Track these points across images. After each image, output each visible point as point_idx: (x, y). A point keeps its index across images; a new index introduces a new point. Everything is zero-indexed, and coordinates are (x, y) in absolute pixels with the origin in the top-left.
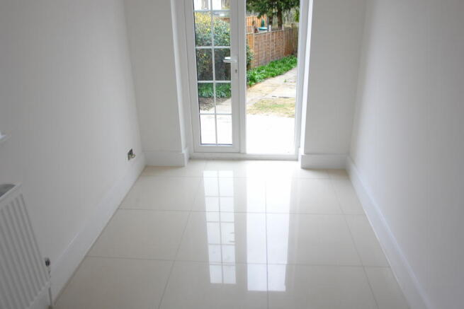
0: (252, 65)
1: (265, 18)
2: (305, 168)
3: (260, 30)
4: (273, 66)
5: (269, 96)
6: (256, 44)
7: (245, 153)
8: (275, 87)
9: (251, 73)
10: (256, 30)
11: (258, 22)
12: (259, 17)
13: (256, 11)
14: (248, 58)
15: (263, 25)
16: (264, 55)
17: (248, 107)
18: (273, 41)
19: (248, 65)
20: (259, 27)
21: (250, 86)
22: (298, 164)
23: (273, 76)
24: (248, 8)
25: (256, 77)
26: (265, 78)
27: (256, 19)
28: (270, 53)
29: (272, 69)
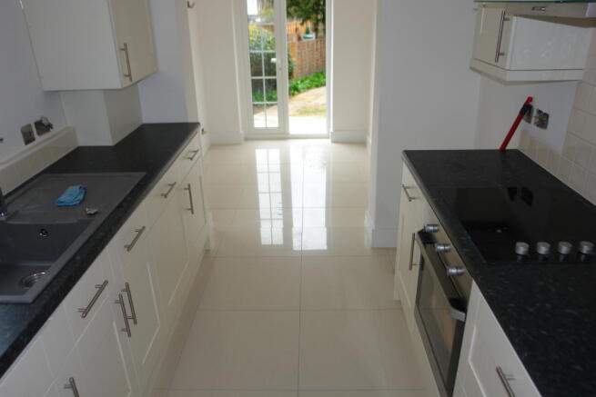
0: (295, 74)
1: (309, 24)
2: (334, 142)
3: (305, 38)
4: (318, 77)
5: (313, 103)
6: (299, 53)
7: (288, 134)
8: (318, 96)
9: (294, 82)
10: (299, 39)
11: (302, 29)
12: (302, 24)
13: (299, 17)
14: (289, 67)
15: (307, 32)
16: (308, 65)
17: (290, 113)
18: (317, 50)
19: (291, 74)
20: (302, 35)
21: (293, 95)
22: (329, 141)
23: (317, 86)
24: (289, 14)
25: (300, 87)
26: (309, 88)
27: (299, 26)
28: (314, 63)
29: (316, 79)
